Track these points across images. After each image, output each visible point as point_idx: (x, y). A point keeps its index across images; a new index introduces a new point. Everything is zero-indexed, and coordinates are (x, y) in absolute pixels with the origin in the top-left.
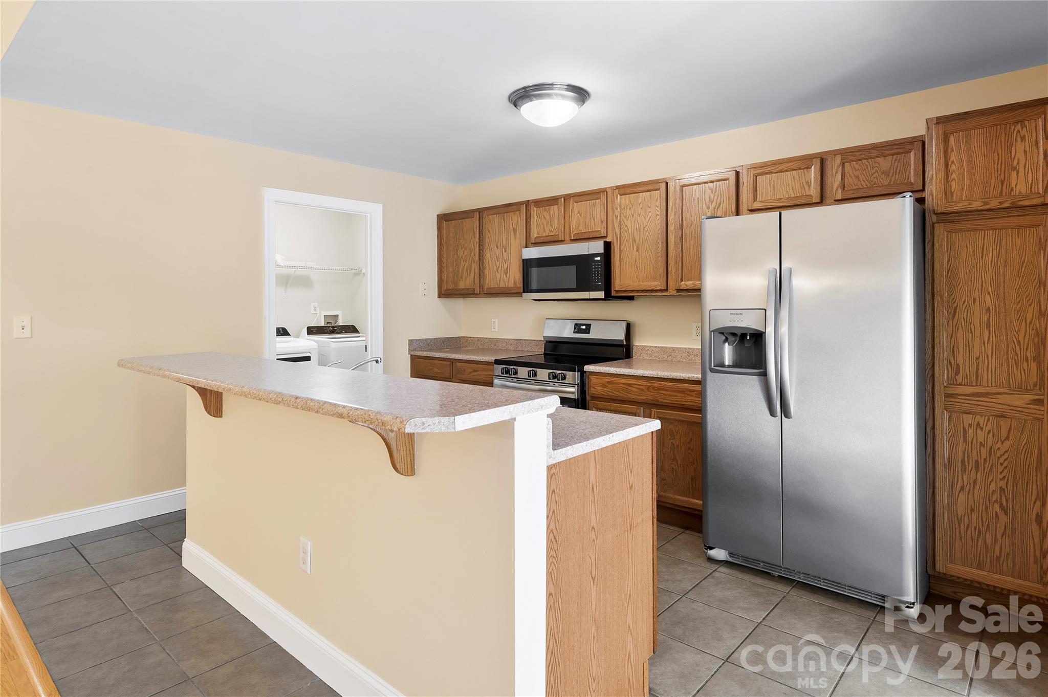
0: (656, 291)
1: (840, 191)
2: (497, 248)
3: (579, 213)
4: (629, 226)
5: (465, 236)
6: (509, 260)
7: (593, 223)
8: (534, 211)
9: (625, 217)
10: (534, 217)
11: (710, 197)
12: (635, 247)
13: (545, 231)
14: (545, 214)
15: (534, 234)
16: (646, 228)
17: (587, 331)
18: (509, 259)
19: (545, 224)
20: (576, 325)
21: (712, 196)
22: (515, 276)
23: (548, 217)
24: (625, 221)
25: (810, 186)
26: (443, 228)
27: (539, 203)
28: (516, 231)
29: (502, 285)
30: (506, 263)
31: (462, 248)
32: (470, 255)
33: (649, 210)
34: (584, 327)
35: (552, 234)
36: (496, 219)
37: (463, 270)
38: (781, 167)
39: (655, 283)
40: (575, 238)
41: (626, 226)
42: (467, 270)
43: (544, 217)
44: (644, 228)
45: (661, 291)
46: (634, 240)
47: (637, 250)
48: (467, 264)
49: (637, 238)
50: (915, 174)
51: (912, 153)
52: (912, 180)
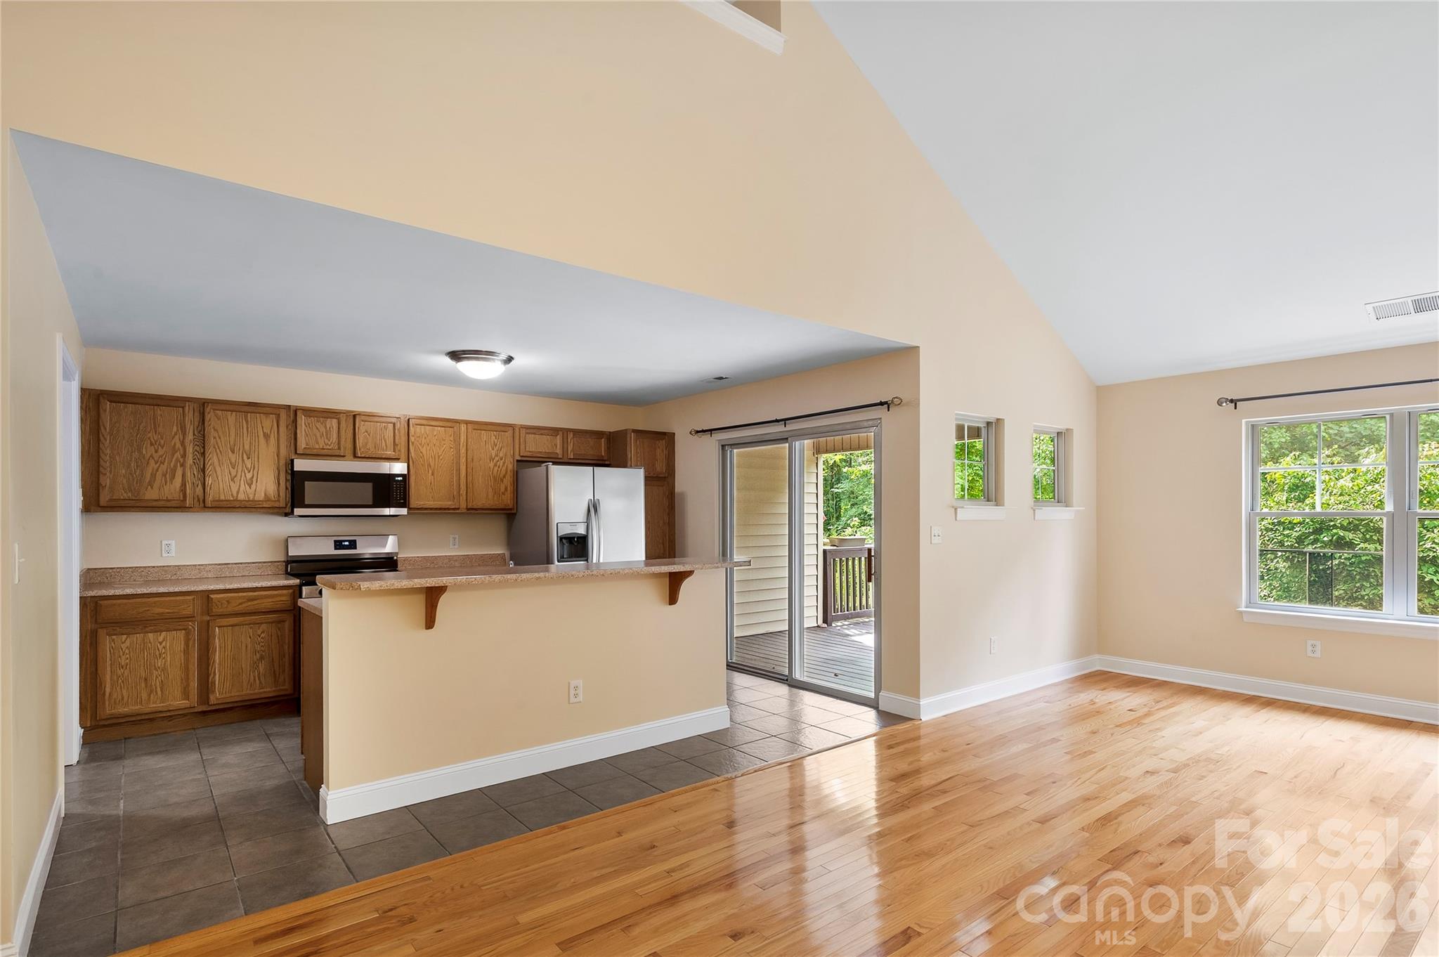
0: (448, 509)
1: (572, 454)
2: (233, 452)
3: (367, 432)
4: (424, 452)
5: (160, 429)
6: (256, 469)
7: (384, 444)
8: (302, 420)
9: (421, 444)
10: (301, 426)
11: (494, 442)
12: (430, 472)
13: (318, 443)
14: (318, 425)
15: (302, 444)
16: (441, 457)
17: (353, 545)
18: (256, 466)
19: (319, 437)
20: (335, 541)
21: (496, 441)
22: (267, 484)
23: (322, 429)
24: (421, 448)
25: (556, 447)
26: (105, 411)
27: (310, 412)
28: (270, 437)
29: (241, 497)
30: (249, 472)
31: (152, 444)
32: (173, 455)
33: (443, 442)
34: (347, 543)
35: (328, 447)
36: (232, 418)
37: (153, 476)
38: (542, 432)
39: (450, 503)
40: (363, 456)
41: (421, 452)
42: (164, 475)
43: (317, 428)
44: (439, 457)
45: (453, 509)
46: (429, 465)
47: (433, 474)
48: (164, 467)
49: (432, 464)
50: (605, 451)
51: (603, 440)
52: (603, 454)
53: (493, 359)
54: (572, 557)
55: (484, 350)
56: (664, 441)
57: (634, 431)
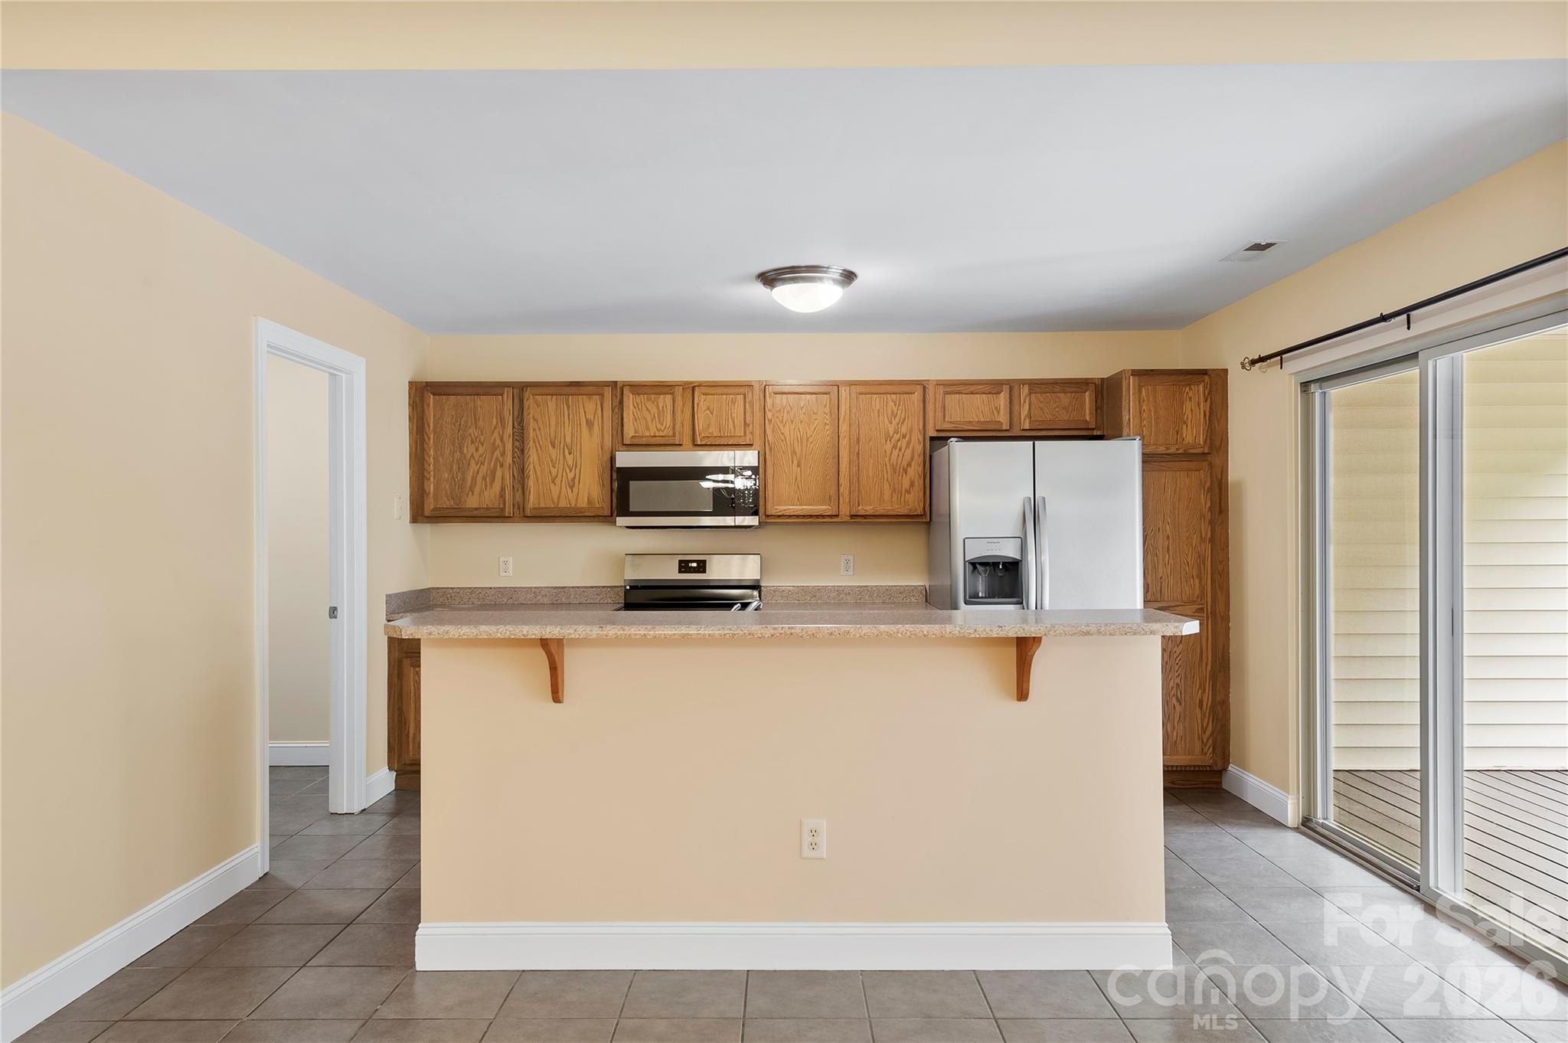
0: (823, 516)
1: (1028, 421)
2: (554, 447)
3: (708, 409)
4: (787, 434)
5: (480, 423)
6: (578, 467)
7: (731, 426)
8: (629, 399)
9: (782, 422)
10: (629, 407)
11: (892, 411)
12: (795, 462)
13: (648, 429)
14: (649, 405)
15: (629, 432)
16: (811, 440)
17: (702, 567)
18: (579, 463)
19: (649, 419)
20: (680, 562)
21: (895, 409)
22: (591, 489)
23: (654, 410)
24: (781, 426)
25: (998, 412)
26: (429, 405)
27: (638, 388)
28: (593, 425)
29: (563, 504)
30: (571, 471)
31: (472, 442)
32: (493, 453)
33: (815, 416)
34: (695, 565)
35: (661, 434)
36: (552, 403)
37: (474, 479)
38: (972, 388)
39: (824, 507)
40: (703, 443)
41: (782, 434)
42: (484, 478)
43: (647, 409)
44: (808, 439)
45: (831, 516)
46: (794, 452)
47: (799, 465)
48: (484, 469)
49: (798, 450)
50: (1090, 414)
51: (1087, 393)
52: (1088, 419)
53: (820, 279)
54: (994, 597)
55: (803, 265)
56: (1201, 387)
57: (1136, 373)
